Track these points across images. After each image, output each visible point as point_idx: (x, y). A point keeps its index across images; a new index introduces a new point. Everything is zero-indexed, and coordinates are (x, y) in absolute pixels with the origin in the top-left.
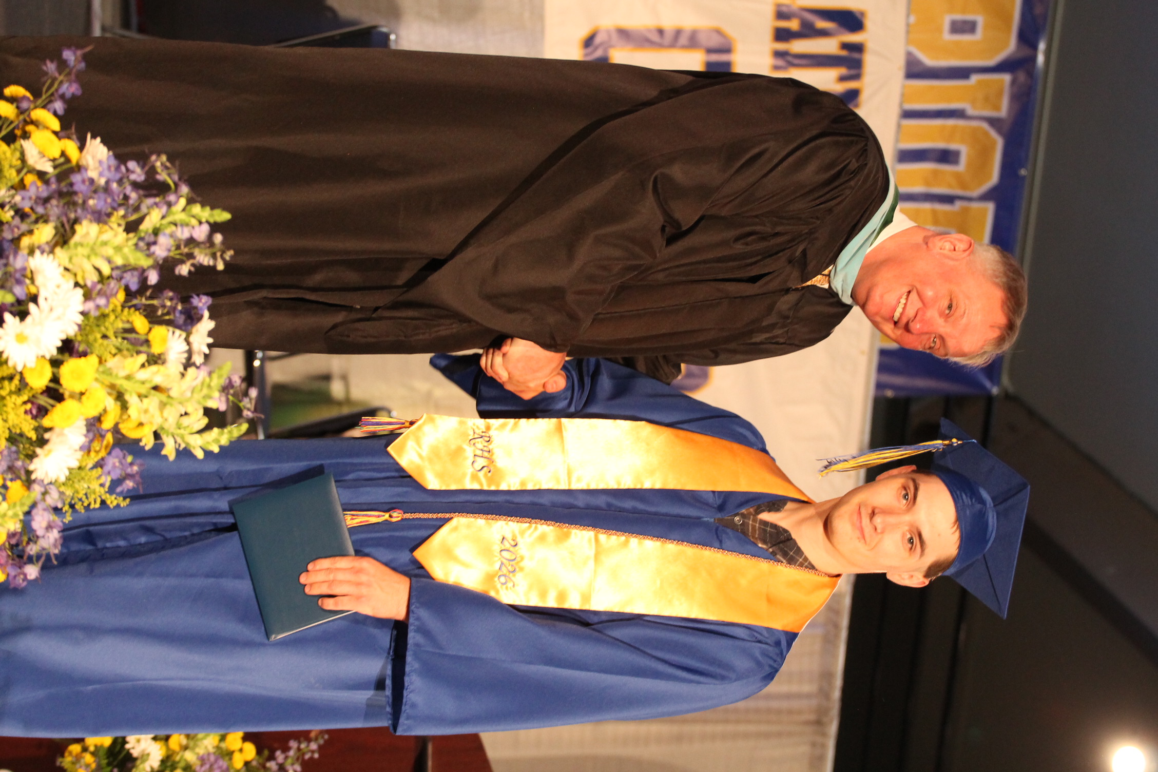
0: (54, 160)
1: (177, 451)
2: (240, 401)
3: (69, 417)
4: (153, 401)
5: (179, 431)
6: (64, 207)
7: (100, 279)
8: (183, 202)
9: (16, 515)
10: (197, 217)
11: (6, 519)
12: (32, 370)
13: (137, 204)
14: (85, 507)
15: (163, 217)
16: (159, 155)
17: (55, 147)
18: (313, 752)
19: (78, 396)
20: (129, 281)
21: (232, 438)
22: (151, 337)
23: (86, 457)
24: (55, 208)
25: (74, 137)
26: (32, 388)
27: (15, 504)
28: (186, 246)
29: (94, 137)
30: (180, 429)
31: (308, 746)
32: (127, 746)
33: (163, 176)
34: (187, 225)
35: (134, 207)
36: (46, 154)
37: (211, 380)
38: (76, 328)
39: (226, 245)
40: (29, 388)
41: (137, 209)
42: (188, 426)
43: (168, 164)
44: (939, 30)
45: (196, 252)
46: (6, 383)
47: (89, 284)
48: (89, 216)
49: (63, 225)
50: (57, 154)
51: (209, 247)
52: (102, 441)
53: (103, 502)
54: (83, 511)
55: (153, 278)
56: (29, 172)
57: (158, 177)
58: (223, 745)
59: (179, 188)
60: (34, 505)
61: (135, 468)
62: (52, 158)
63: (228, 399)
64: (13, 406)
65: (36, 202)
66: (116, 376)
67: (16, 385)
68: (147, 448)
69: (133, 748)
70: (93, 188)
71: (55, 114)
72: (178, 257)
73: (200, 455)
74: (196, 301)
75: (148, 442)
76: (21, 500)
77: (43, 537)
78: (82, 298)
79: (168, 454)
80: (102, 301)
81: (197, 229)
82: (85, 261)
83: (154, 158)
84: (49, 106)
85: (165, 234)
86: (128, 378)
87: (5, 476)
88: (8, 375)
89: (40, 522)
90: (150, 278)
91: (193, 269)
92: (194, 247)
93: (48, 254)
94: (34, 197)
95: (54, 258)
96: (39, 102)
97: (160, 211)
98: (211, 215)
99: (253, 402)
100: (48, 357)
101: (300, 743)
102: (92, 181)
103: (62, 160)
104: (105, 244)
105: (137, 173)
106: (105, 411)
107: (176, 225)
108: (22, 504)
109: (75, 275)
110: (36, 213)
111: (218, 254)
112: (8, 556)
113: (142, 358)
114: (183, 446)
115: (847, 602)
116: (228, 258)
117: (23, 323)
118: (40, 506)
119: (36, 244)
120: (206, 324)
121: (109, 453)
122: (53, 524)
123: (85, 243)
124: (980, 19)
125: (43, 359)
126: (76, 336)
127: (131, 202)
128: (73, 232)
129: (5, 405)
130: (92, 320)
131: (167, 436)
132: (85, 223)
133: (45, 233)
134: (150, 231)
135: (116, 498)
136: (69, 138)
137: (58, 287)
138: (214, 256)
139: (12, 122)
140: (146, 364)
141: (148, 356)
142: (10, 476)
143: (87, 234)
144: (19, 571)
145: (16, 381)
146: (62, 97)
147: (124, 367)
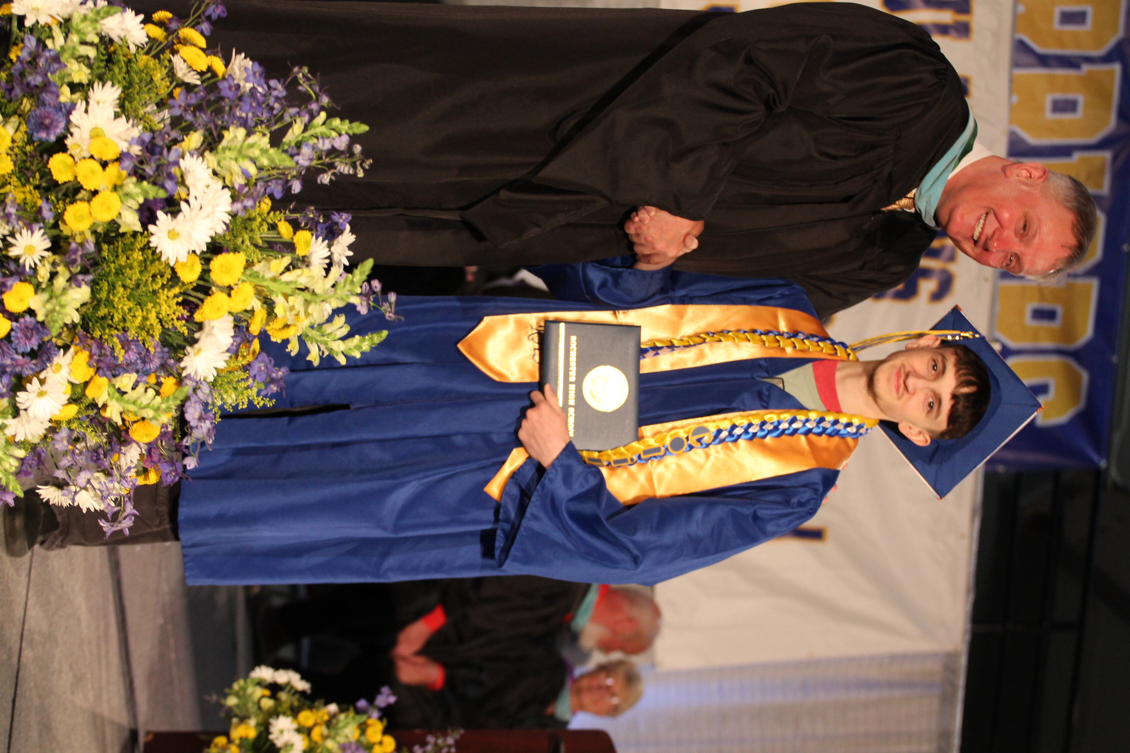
0: (201, 74)
1: (321, 357)
2: (381, 307)
3: (219, 309)
4: (297, 301)
5: (322, 338)
6: (211, 115)
7: (246, 182)
8: (323, 115)
9: (168, 409)
10: (337, 130)
11: (160, 412)
12: (184, 265)
13: (280, 114)
14: (233, 407)
15: (306, 129)
16: (301, 68)
17: (202, 62)
18: (449, 746)
19: (227, 291)
20: (274, 190)
21: (374, 344)
22: (295, 241)
23: (234, 360)
24: (203, 118)
25: (220, 55)
26: (183, 284)
27: (168, 397)
28: (326, 157)
29: (238, 52)
30: (323, 336)
31: (445, 741)
32: (271, 737)
33: (304, 87)
34: (328, 137)
35: (277, 117)
36: (194, 68)
37: (353, 277)
38: (225, 227)
39: (365, 154)
40: (180, 284)
41: (281, 118)
42: (331, 333)
43: (309, 75)
44: (1041, 109)
45: (337, 162)
46: (159, 277)
47: (237, 186)
48: (235, 122)
49: (211, 134)
50: (204, 69)
51: (349, 157)
52: (250, 347)
53: (250, 402)
54: (231, 410)
55: (297, 187)
56: (177, 86)
57: (300, 88)
58: (363, 739)
59: (320, 98)
60: (187, 399)
61: (280, 373)
62: (199, 71)
63: (369, 305)
64: (166, 298)
65: (185, 110)
66: (263, 277)
67: (168, 280)
68: (293, 354)
69: (277, 738)
70: (239, 94)
71: (202, 33)
72: (319, 166)
73: (343, 361)
74: (336, 217)
75: (293, 348)
76: (173, 394)
77: (197, 427)
78: (230, 200)
79: (313, 360)
80: (249, 203)
81: (338, 139)
82: (233, 162)
83: (296, 69)
84: (196, 28)
85: (307, 145)
86: (274, 279)
87: (158, 374)
88: (160, 271)
89: (192, 414)
90: (293, 188)
91: (333, 178)
92: (335, 157)
93: (198, 157)
94: (183, 105)
95: (203, 160)
96: (187, 24)
97: (302, 122)
98: (351, 128)
99: (393, 306)
100: (198, 252)
101: (437, 738)
102: (238, 87)
103: (209, 75)
104: (251, 146)
105: (279, 89)
106: (252, 312)
107: (317, 138)
108: (175, 398)
109: (224, 179)
110: (186, 121)
111: (358, 163)
112: (161, 455)
113: (287, 260)
114: (326, 353)
115: (963, 661)
116: (367, 167)
117: (175, 221)
118: (193, 399)
119: (186, 149)
120: (347, 237)
121: (257, 358)
122: (204, 416)
123: (233, 147)
124: (1081, 98)
125: (193, 255)
126: (224, 236)
127: (275, 112)
128: (221, 137)
129: (158, 298)
130: (239, 221)
131: (312, 343)
132: (231, 129)
133: (195, 139)
134: (293, 144)
135: (262, 399)
136: (215, 54)
137: (208, 186)
138: (354, 166)
139: (161, 43)
140: (291, 267)
141: (293, 259)
142: (163, 374)
143: (236, 137)
144: (171, 468)
145: (168, 275)
146: (209, 18)
147: (270, 269)
